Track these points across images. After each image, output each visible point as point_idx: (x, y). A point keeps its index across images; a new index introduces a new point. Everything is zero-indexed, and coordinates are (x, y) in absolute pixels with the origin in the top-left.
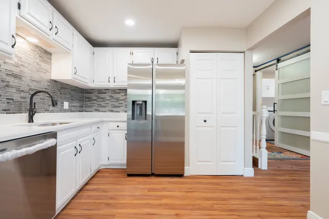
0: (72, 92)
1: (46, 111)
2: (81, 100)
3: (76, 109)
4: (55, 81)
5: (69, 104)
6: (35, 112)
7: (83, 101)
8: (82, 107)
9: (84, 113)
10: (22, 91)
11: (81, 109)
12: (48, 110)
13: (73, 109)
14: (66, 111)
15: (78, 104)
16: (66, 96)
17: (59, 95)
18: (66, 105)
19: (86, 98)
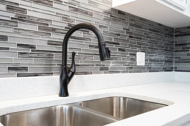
0: (152, 35)
1: (102, 69)
2: (169, 49)
3: (159, 66)
4: (120, 12)
5: (146, 55)
6: (73, 74)
7: (171, 50)
8: (169, 61)
9: (174, 73)
10: (54, 30)
11: (167, 66)
12: (107, 69)
13: (153, 65)
14: (140, 69)
15: (163, 57)
16: (141, 41)
17: (127, 38)
18: (141, 58)
19: (176, 45)
